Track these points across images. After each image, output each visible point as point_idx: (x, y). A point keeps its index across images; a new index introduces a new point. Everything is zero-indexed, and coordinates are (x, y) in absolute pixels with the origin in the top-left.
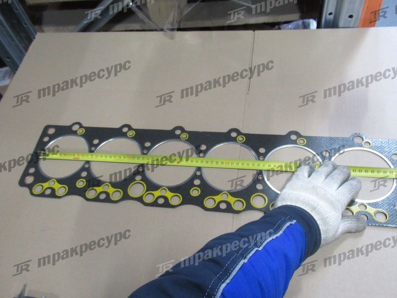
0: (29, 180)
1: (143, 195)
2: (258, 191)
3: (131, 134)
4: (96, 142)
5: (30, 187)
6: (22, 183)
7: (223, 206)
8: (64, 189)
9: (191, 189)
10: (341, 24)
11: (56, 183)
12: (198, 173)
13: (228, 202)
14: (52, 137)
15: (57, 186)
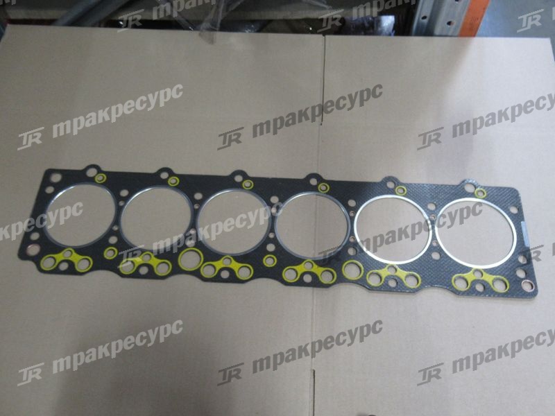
0: (33, 250)
1: (200, 268)
2: (350, 257)
3: (174, 181)
4: (124, 193)
5: (36, 260)
6: (23, 255)
7: (308, 279)
8: (87, 262)
9: (264, 257)
10: (437, 30)
11: (74, 254)
12: (271, 236)
13: (313, 273)
14: (59, 187)
15: (76, 258)
